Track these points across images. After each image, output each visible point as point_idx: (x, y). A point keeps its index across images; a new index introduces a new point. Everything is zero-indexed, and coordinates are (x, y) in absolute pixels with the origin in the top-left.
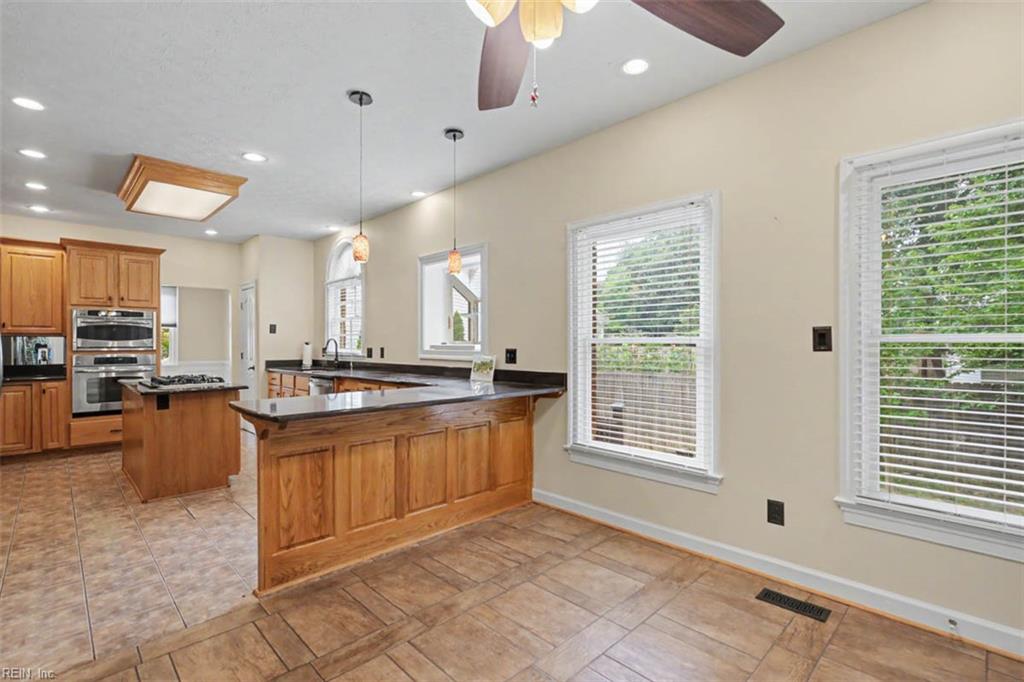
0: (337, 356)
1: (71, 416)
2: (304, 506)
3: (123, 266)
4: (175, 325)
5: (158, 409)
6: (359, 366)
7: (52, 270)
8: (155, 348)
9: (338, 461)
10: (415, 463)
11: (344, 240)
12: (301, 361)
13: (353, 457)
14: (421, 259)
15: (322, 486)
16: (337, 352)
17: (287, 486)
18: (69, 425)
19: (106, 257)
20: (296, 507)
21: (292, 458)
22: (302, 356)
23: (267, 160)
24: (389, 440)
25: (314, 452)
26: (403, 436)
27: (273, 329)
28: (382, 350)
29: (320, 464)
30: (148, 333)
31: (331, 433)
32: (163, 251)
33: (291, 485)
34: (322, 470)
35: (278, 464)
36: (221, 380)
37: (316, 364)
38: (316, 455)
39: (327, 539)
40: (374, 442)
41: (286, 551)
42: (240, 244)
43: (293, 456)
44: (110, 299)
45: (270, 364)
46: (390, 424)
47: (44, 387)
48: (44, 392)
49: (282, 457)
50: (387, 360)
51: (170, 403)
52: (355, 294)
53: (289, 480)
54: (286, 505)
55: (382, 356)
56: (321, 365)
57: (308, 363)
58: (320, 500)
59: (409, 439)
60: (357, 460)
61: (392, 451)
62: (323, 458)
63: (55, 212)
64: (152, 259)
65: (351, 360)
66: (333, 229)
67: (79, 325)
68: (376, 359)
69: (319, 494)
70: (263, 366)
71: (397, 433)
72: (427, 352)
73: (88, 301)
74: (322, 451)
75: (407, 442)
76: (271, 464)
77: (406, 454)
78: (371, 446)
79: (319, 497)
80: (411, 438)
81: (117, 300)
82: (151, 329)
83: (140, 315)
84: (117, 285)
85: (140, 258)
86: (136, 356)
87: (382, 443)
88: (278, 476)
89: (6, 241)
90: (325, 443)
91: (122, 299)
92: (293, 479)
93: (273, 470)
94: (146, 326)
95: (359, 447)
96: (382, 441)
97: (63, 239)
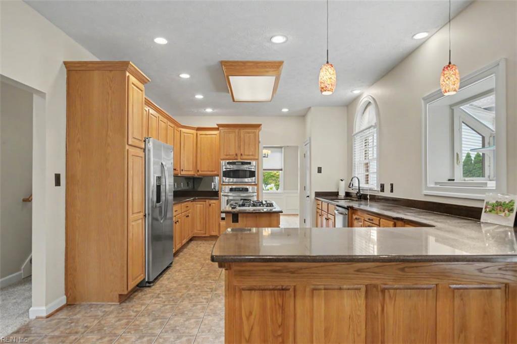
0: (359, 189)
1: (220, 219)
3: (242, 136)
4: (281, 170)
5: (233, 222)
6: (374, 198)
7: (215, 141)
8: (256, 183)
9: (299, 302)
10: (391, 321)
11: (366, 99)
12: (338, 192)
13: (315, 301)
14: (424, 99)
15: (282, 325)
16: (359, 187)
17: (248, 318)
18: (220, 224)
19: (235, 132)
21: (253, 292)
22: (338, 189)
23: (287, 38)
24: (359, 289)
25: (274, 289)
26: (375, 286)
27: (320, 170)
28: (392, 185)
29: (281, 302)
30: (252, 174)
31: (293, 273)
32: (261, 125)
33: (252, 318)
34: (283, 308)
35: (241, 295)
36: (271, 205)
37: (348, 195)
38: (276, 292)
40: (340, 289)
42: (302, 116)
43: (255, 290)
44: (236, 155)
45: (318, 194)
46: (358, 271)
47: (210, 203)
48: (210, 205)
49: (243, 289)
50: (396, 195)
51: (239, 219)
52: (373, 140)
53: (251, 313)
54: (247, 336)
55: (392, 191)
56: (351, 196)
57: (342, 194)
58: (280, 340)
59: (383, 291)
60: (319, 303)
61: (362, 301)
62: (283, 296)
63: (215, 111)
64: (255, 130)
65: (369, 193)
66: (357, 92)
67: (224, 170)
68: (387, 194)
69: (279, 332)
70: (313, 196)
71: (368, 282)
72: (432, 189)
73: (227, 157)
74: (283, 289)
75: (380, 294)
76: (235, 295)
77: (380, 308)
78: (335, 293)
79: (279, 336)
80: (386, 291)
81: (239, 155)
82: (255, 172)
83: (250, 163)
84: (239, 147)
85: (250, 131)
86: (248, 187)
87: (350, 291)
88: (241, 307)
89: (199, 129)
90: (286, 282)
91: (241, 155)
92: (254, 313)
93: (237, 302)
94: (253, 170)
95: (323, 291)
96: (349, 289)
97: (217, 125)
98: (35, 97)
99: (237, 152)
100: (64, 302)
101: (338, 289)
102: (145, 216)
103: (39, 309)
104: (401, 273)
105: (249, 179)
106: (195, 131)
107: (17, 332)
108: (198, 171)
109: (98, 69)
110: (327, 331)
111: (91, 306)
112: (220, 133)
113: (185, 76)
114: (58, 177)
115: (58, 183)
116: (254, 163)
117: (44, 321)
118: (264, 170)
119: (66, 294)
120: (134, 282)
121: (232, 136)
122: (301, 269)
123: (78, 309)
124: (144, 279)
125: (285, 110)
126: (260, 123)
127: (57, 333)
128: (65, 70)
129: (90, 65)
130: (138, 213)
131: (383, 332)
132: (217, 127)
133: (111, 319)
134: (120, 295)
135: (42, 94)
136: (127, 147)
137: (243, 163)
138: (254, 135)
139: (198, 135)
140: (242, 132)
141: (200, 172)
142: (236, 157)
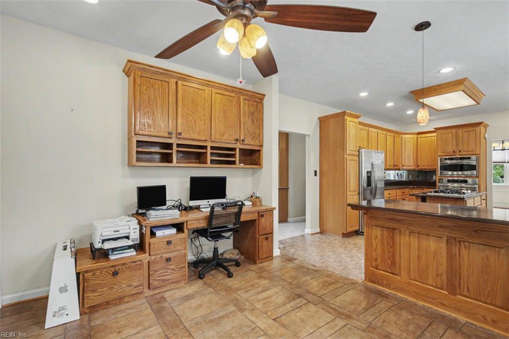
2: (384, 252)
3: (460, 135)
7: (434, 142)
8: (478, 176)
9: (402, 238)
10: (466, 262)
13: (412, 238)
15: (393, 247)
17: (375, 239)
19: (452, 132)
20: (379, 252)
21: (378, 228)
24: (442, 238)
25: (388, 228)
26: (454, 238)
29: (392, 236)
31: (398, 221)
33: (377, 240)
34: (393, 238)
35: (372, 228)
38: (389, 230)
39: (396, 276)
40: (428, 235)
41: (375, 270)
43: (379, 226)
46: (441, 226)
49: (373, 225)
53: (376, 237)
54: (375, 248)
58: (392, 254)
59: (460, 242)
60: (414, 240)
62: (393, 232)
64: (475, 128)
67: (441, 165)
69: (391, 250)
71: (448, 235)
73: (445, 154)
74: (393, 229)
75: (458, 244)
76: (369, 227)
77: (458, 253)
78: (425, 236)
79: (391, 252)
80: (462, 243)
81: (458, 151)
82: (475, 165)
83: (469, 158)
84: (457, 145)
85: (469, 129)
86: (467, 179)
87: (434, 238)
88: (372, 234)
89: (419, 133)
90: (395, 225)
91: (460, 151)
92: (378, 237)
93: (370, 230)
94: (473, 164)
95: (416, 234)
96: (434, 236)
97: (434, 128)
98: (307, 137)
99: (455, 150)
100: (319, 231)
101: (426, 235)
102: (359, 193)
103: (308, 230)
104: (474, 233)
105: (468, 172)
106: (416, 136)
107: (300, 236)
108: (418, 166)
109: (332, 118)
110: (419, 256)
111: (329, 235)
112: (437, 135)
113: (390, 104)
114: (316, 172)
115: (316, 175)
116: (474, 157)
117: (310, 235)
118: (494, 162)
119: (320, 228)
120: (350, 229)
121: (449, 135)
122: (404, 220)
123: (323, 235)
124: (359, 229)
126: (482, 121)
127: (313, 240)
128: (319, 122)
129: (329, 117)
130: (353, 191)
131: (460, 267)
132: (434, 130)
133: (336, 242)
134: (343, 233)
135: (309, 136)
136: (346, 156)
137: (461, 159)
138: (474, 132)
139: (419, 138)
140: (460, 131)
141: (420, 167)
142: (454, 154)
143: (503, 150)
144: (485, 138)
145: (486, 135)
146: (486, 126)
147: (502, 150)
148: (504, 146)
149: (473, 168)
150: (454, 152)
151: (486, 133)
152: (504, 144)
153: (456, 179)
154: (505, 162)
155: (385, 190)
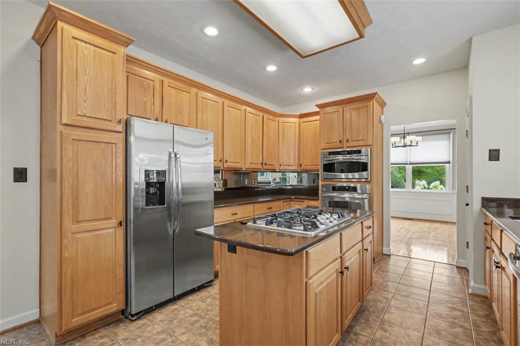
4: (449, 162)
7: (317, 128)
19: (339, 112)
64: (368, 104)
67: (325, 163)
70: (478, 204)
73: (328, 145)
81: (345, 141)
82: (367, 163)
83: (359, 152)
84: (344, 130)
85: (360, 106)
86: (356, 185)
89: (302, 116)
91: (347, 141)
94: (364, 161)
97: (317, 106)
99: (341, 139)
106: (298, 119)
108: (301, 165)
114: (20, 172)
116: (365, 151)
121: (335, 117)
125: (419, 61)
132: (318, 110)
134: (56, 335)
137: (349, 153)
138: (366, 109)
139: (301, 123)
140: (348, 108)
141: (303, 166)
142: (340, 145)
143: (405, 146)
144: (380, 122)
145: (383, 118)
146: (383, 104)
147: (402, 146)
148: (405, 142)
149: (363, 167)
150: (340, 142)
151: (383, 114)
152: (405, 140)
153: (345, 185)
154: (407, 164)
155: (215, 208)
